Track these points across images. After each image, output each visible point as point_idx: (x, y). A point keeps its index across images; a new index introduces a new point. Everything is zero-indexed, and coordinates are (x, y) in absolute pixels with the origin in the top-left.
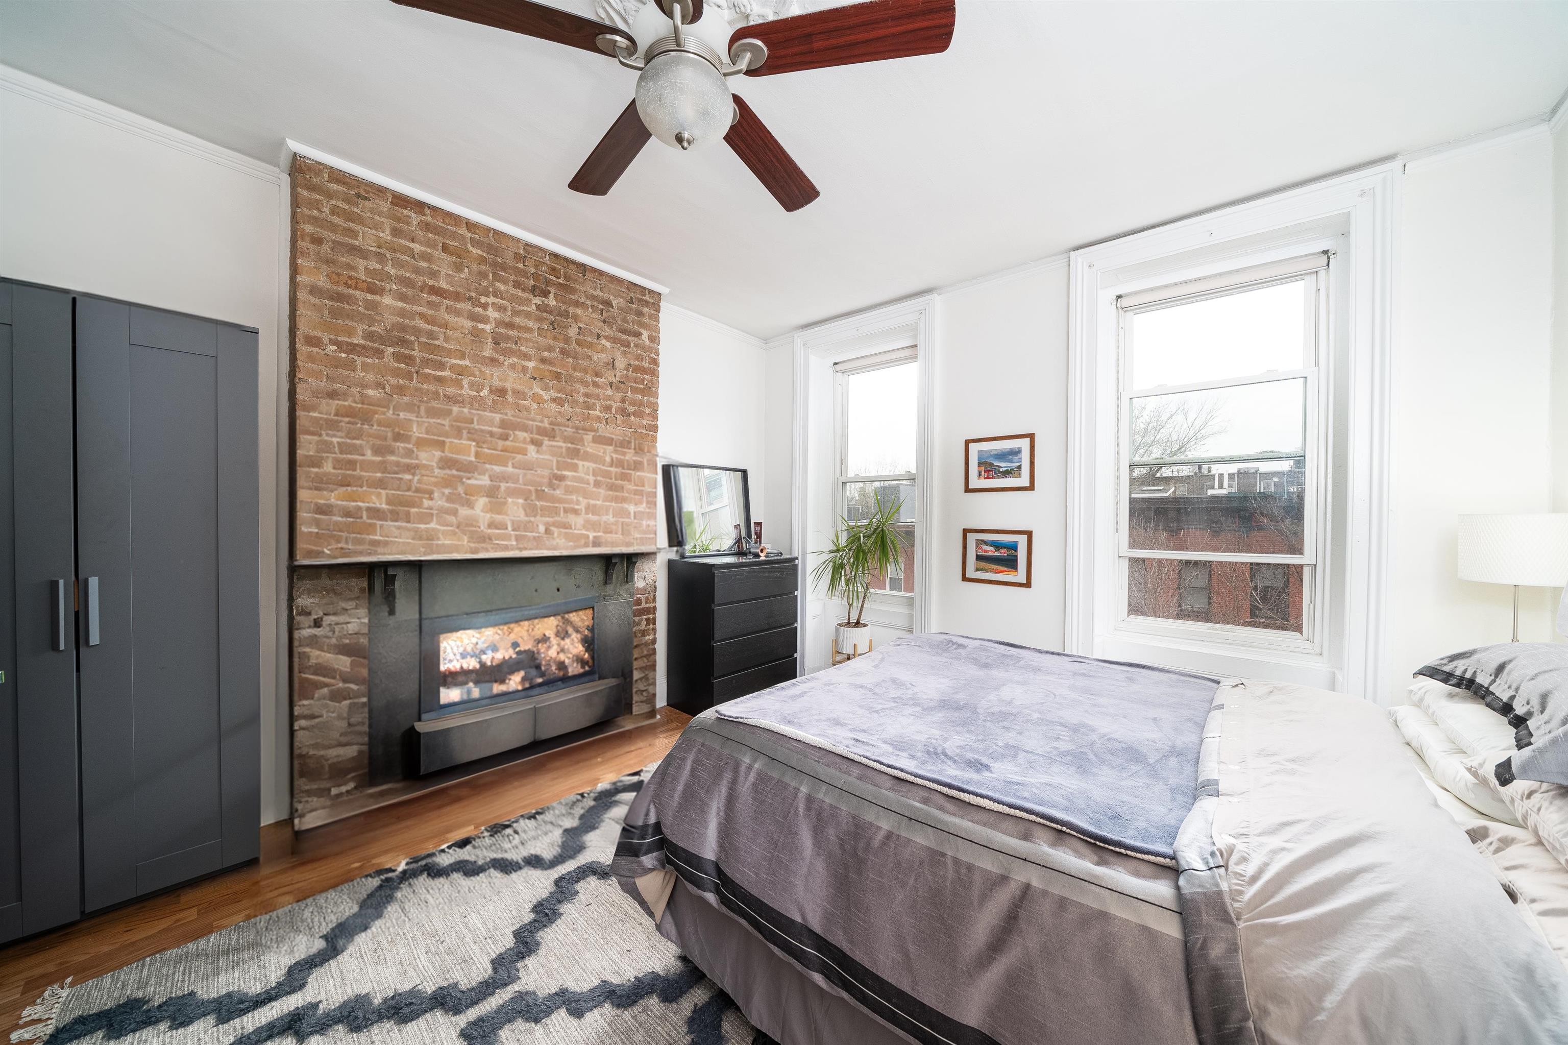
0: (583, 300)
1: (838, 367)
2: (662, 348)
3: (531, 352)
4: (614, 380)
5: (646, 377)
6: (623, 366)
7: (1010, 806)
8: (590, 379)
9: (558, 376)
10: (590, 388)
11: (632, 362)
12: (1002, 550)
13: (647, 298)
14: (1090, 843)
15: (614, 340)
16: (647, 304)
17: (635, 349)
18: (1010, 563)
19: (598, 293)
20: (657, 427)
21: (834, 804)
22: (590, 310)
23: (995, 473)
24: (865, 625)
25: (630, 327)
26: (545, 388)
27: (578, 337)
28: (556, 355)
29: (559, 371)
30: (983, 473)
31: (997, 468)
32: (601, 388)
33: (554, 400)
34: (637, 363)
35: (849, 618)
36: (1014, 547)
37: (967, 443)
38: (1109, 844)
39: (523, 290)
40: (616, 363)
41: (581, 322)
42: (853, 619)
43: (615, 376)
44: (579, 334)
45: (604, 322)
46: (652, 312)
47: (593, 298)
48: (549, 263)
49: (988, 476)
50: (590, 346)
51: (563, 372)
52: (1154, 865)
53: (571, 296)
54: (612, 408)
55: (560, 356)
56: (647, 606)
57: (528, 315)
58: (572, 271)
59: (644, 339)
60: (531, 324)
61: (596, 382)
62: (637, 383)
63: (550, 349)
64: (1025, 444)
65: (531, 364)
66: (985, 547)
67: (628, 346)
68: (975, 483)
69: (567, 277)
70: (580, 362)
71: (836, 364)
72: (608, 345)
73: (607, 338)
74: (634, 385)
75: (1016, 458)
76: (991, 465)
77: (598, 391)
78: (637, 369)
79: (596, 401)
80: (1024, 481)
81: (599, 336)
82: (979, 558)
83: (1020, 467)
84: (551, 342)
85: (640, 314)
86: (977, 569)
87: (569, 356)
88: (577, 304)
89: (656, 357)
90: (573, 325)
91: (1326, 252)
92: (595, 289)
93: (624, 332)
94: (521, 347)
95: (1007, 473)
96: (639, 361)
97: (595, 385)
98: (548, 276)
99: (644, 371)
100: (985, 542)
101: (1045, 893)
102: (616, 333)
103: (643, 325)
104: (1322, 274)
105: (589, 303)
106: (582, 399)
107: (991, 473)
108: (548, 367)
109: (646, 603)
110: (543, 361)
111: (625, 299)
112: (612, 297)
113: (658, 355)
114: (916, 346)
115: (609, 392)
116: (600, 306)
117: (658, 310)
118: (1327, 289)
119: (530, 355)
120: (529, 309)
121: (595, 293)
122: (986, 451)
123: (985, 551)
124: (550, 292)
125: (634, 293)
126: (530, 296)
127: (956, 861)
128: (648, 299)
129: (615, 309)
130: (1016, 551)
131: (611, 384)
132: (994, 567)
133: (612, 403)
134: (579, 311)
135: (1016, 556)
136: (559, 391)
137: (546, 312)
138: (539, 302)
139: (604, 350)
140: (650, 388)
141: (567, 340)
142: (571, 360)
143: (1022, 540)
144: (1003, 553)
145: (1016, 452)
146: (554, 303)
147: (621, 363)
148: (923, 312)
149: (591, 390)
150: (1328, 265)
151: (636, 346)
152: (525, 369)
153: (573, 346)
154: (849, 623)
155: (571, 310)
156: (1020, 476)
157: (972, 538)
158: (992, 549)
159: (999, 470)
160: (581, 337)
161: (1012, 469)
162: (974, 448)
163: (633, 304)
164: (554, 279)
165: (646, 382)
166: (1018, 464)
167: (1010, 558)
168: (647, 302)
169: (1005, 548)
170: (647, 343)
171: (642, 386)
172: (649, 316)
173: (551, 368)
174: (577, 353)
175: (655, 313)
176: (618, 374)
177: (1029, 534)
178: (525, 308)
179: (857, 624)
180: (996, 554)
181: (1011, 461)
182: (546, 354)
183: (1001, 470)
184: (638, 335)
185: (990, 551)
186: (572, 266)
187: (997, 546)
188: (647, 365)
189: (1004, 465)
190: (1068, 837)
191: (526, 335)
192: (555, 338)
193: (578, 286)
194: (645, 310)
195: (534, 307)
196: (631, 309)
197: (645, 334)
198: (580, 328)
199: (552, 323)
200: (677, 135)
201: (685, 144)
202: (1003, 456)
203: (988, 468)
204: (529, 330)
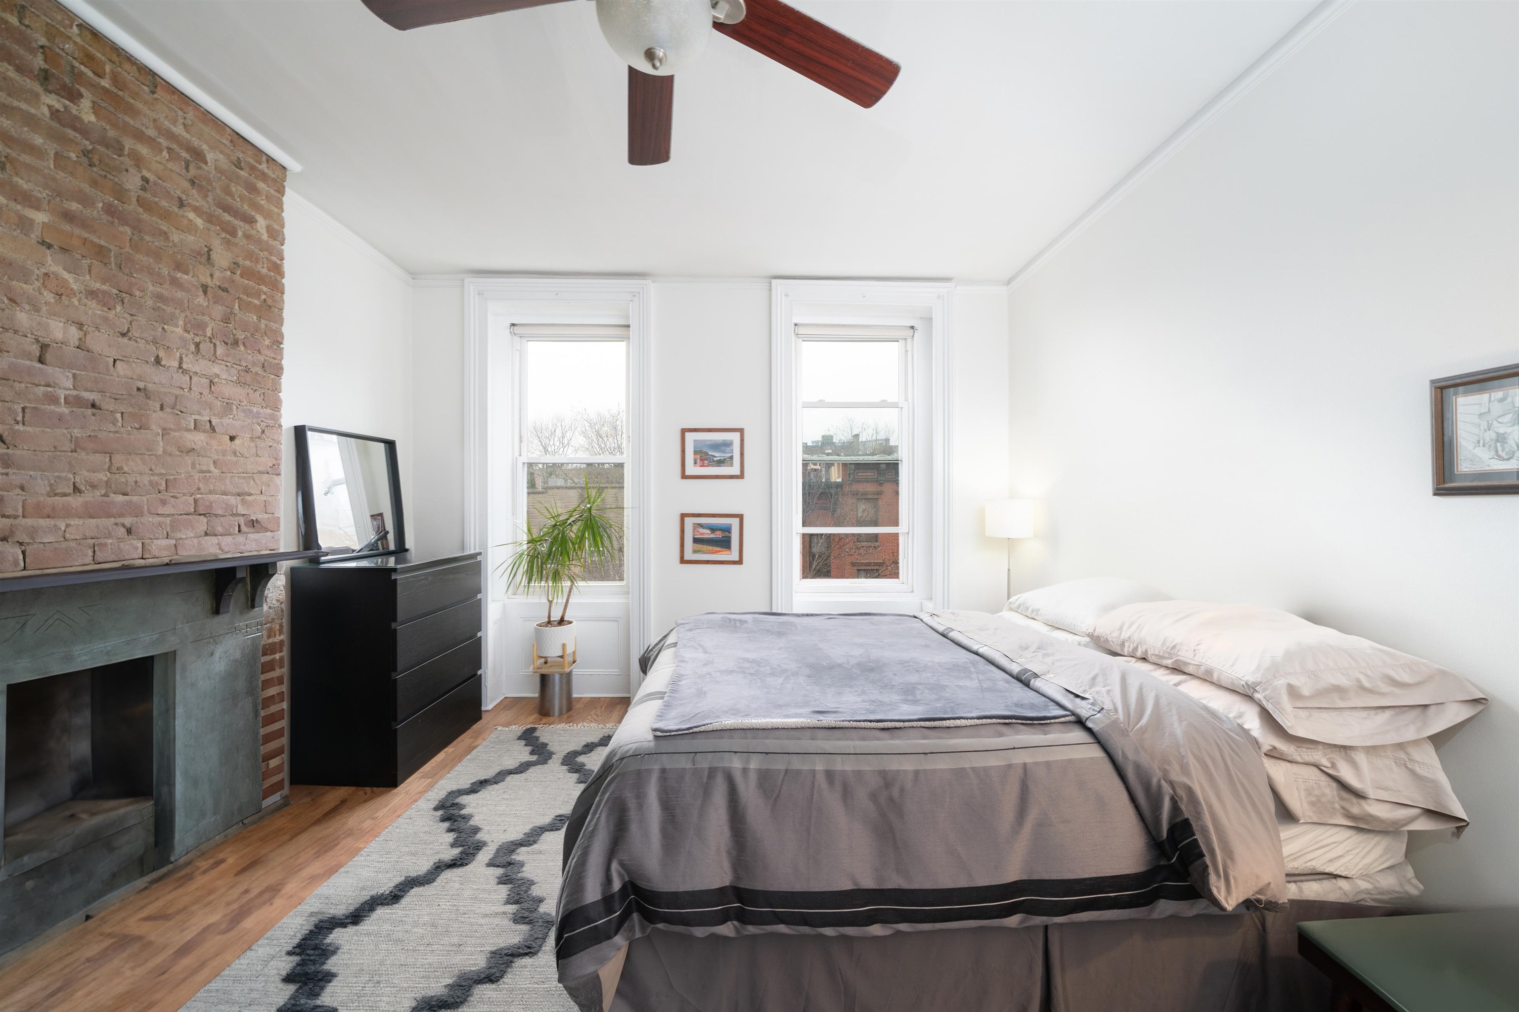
0: (151, 132)
1: (517, 330)
2: (288, 249)
3: (42, 194)
4: (209, 281)
5: (265, 289)
6: (225, 263)
7: (979, 718)
8: (165, 271)
9: (101, 253)
10: (167, 286)
11: (240, 261)
12: (718, 532)
13: (263, 167)
14: (1030, 724)
15: (210, 219)
16: (264, 177)
17: (245, 242)
18: (725, 543)
19: (179, 130)
20: (282, 369)
21: (856, 768)
22: (165, 154)
23: (710, 462)
24: (570, 623)
25: (237, 204)
26: (73, 269)
27: (141, 193)
28: (96, 212)
29: (102, 243)
30: (698, 461)
31: (711, 457)
32: (188, 291)
33: (92, 294)
34: (248, 263)
35: (549, 617)
36: (727, 530)
37: (684, 431)
38: (1041, 720)
39: (19, 69)
40: (214, 256)
41: (149, 170)
42: (556, 616)
43: (212, 275)
44: (143, 189)
45: (192, 182)
46: (272, 192)
47: (171, 136)
48: (78, 40)
49: (703, 464)
50: (166, 216)
51: (112, 247)
52: (1062, 724)
53: (127, 119)
54: (207, 326)
55: (105, 218)
56: (271, 641)
57: (31, 121)
58: (129, 75)
59: (260, 230)
60: (38, 140)
61: (177, 279)
62: (248, 295)
63: (85, 200)
64: (735, 437)
65: (40, 217)
66: (702, 530)
67: (233, 233)
68: (691, 470)
69: (115, 79)
70: (147, 238)
71: (513, 325)
72: (199, 222)
73: (196, 210)
74: (245, 297)
75: (728, 449)
76: (707, 454)
77: (180, 294)
78: (248, 274)
79: (177, 312)
80: (735, 470)
81: (181, 204)
82: (696, 541)
83: (731, 458)
84: (87, 188)
85: (252, 188)
86: (695, 552)
87: (124, 221)
88: (140, 136)
89: (279, 262)
90: (131, 170)
91: (912, 327)
92: (174, 122)
93: (227, 209)
94: (16, 179)
95: (720, 463)
96: (251, 261)
97: (174, 282)
98: (76, 64)
99: (260, 279)
100: (701, 525)
101: (1036, 764)
102: (213, 208)
103: (259, 208)
104: (909, 341)
105: (163, 141)
106: (150, 303)
107: (706, 462)
108: (77, 231)
109: (269, 637)
110: (68, 217)
111: (228, 156)
112: (205, 147)
113: (282, 259)
114: (628, 326)
115: (201, 300)
116: (184, 154)
117: (281, 191)
118: (913, 351)
119: (38, 200)
120: (33, 111)
121: (174, 129)
122: (701, 441)
123: (702, 534)
124: (81, 96)
125: (243, 152)
126: (37, 87)
127: (974, 769)
128: (266, 170)
129: (210, 167)
130: (730, 533)
131: (205, 289)
132: (711, 548)
133: (206, 318)
134: (144, 150)
135: (730, 537)
136: (104, 281)
137: (75, 129)
138: (58, 106)
139: (191, 228)
140: (270, 307)
141: (120, 193)
142: (128, 230)
143: (735, 522)
144: (718, 535)
145: (728, 444)
146: (93, 118)
147: (222, 257)
148: (637, 295)
149: (166, 290)
150: (913, 336)
151: (247, 237)
152: (25, 224)
153: (132, 206)
154: (549, 622)
155: (129, 144)
156: (732, 465)
157: (689, 522)
158: (708, 531)
159: (713, 460)
160: (148, 195)
161: (725, 459)
162: (690, 437)
163: (241, 169)
164: (90, 74)
165: (264, 297)
166: (730, 455)
167: (724, 539)
168: (264, 174)
169: (720, 530)
170: (265, 237)
171: (256, 302)
172: (266, 197)
173: (86, 235)
174: (139, 220)
175: (278, 195)
176: (217, 274)
177: (741, 517)
178: (24, 106)
179: (562, 622)
180: (712, 536)
181: (724, 452)
182: (74, 206)
183: (715, 459)
184: (251, 221)
185: (706, 534)
186: (127, 66)
187: (713, 529)
188: (264, 271)
189: (718, 455)
190: (1015, 725)
191: (25, 158)
192: (94, 183)
193: (140, 106)
194: (261, 185)
195: (46, 110)
196: (238, 177)
197: (261, 223)
198: (146, 180)
199: (86, 153)
200: (649, 49)
201: (658, 64)
202: (717, 446)
203: (703, 457)
204: (31, 149)
